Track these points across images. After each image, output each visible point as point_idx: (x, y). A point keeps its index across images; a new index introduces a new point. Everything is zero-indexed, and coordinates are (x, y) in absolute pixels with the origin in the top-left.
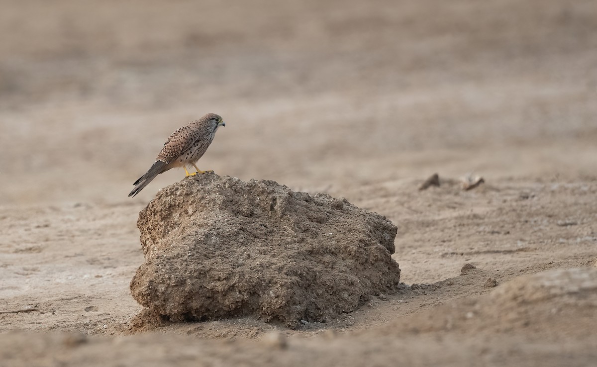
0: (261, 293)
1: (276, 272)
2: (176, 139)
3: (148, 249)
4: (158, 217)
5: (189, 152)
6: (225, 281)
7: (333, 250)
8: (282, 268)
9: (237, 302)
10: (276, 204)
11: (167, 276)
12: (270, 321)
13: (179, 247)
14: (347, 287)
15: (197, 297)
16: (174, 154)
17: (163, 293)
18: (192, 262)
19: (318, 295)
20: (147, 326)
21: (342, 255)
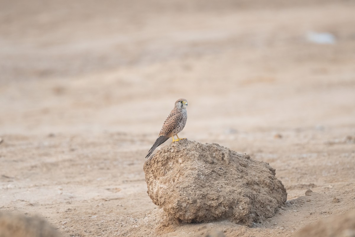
0: (234, 207)
1: (238, 195)
2: (169, 122)
3: (151, 182)
4: (160, 164)
5: (178, 126)
6: (216, 201)
7: (258, 182)
8: (241, 193)
9: (223, 212)
10: (224, 157)
11: (187, 198)
12: (238, 223)
13: (186, 181)
14: (269, 203)
15: (202, 210)
16: (169, 130)
17: (185, 208)
18: (196, 189)
19: (256, 207)
20: (172, 226)
21: (262, 185)
